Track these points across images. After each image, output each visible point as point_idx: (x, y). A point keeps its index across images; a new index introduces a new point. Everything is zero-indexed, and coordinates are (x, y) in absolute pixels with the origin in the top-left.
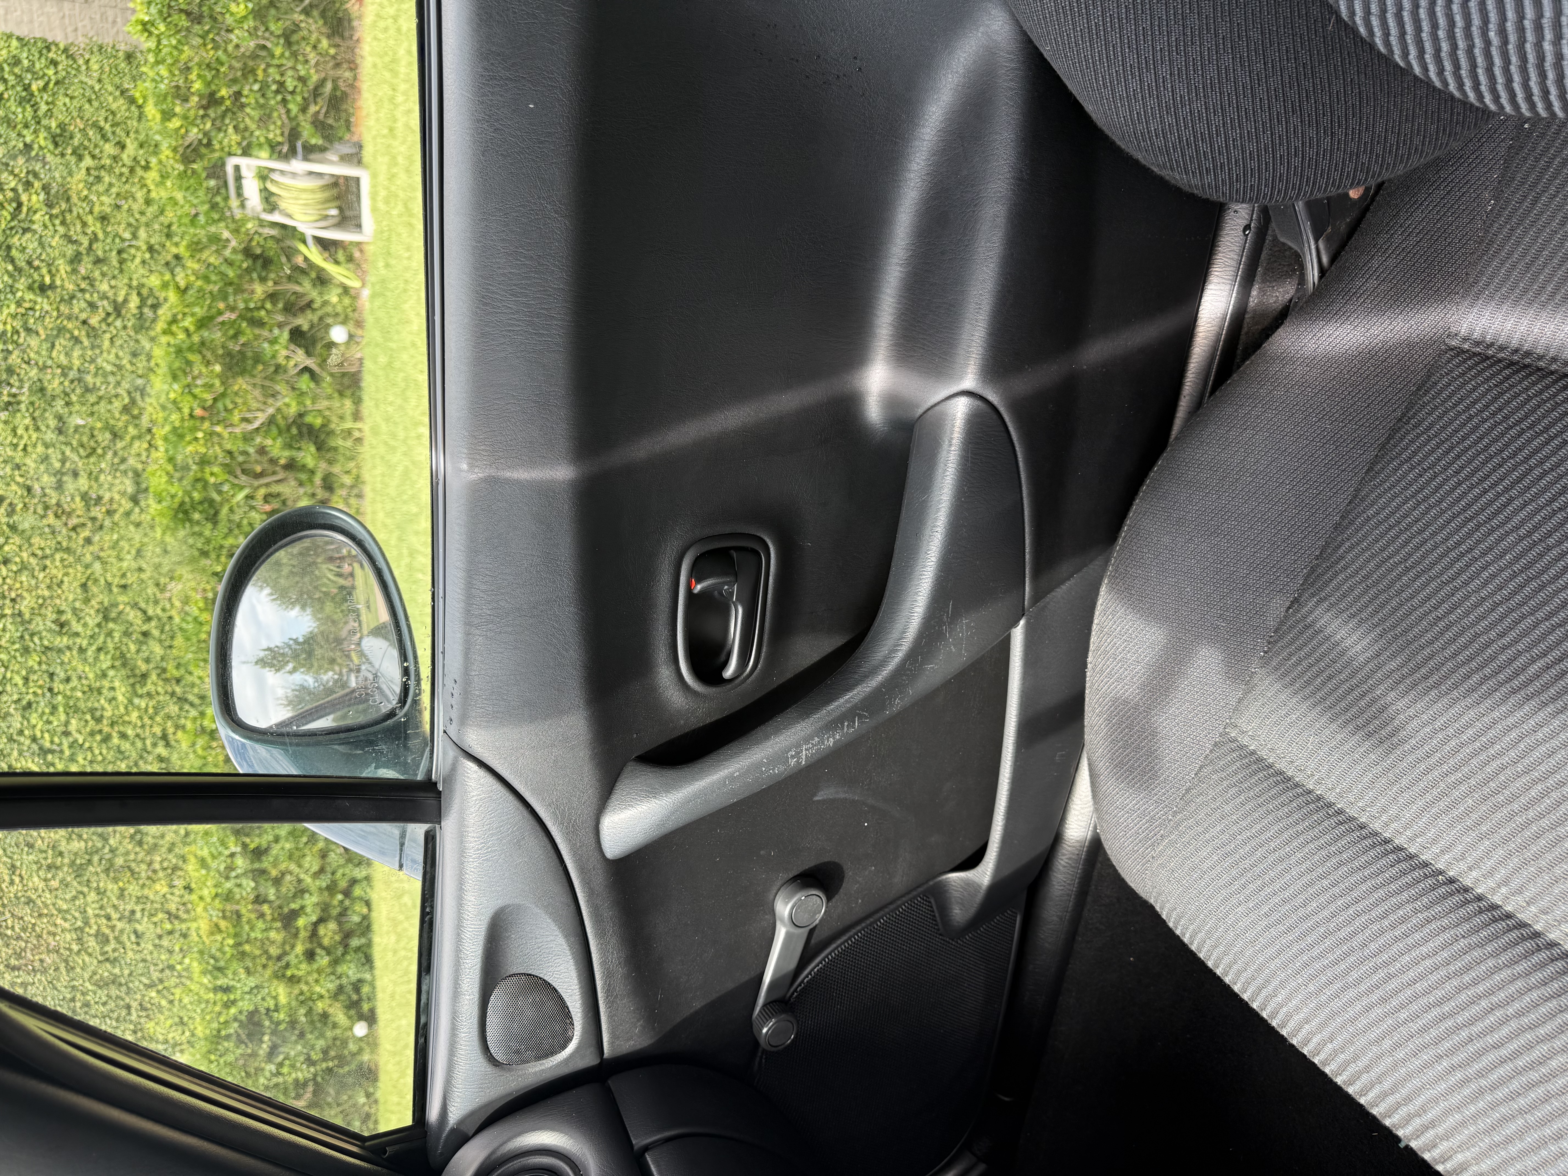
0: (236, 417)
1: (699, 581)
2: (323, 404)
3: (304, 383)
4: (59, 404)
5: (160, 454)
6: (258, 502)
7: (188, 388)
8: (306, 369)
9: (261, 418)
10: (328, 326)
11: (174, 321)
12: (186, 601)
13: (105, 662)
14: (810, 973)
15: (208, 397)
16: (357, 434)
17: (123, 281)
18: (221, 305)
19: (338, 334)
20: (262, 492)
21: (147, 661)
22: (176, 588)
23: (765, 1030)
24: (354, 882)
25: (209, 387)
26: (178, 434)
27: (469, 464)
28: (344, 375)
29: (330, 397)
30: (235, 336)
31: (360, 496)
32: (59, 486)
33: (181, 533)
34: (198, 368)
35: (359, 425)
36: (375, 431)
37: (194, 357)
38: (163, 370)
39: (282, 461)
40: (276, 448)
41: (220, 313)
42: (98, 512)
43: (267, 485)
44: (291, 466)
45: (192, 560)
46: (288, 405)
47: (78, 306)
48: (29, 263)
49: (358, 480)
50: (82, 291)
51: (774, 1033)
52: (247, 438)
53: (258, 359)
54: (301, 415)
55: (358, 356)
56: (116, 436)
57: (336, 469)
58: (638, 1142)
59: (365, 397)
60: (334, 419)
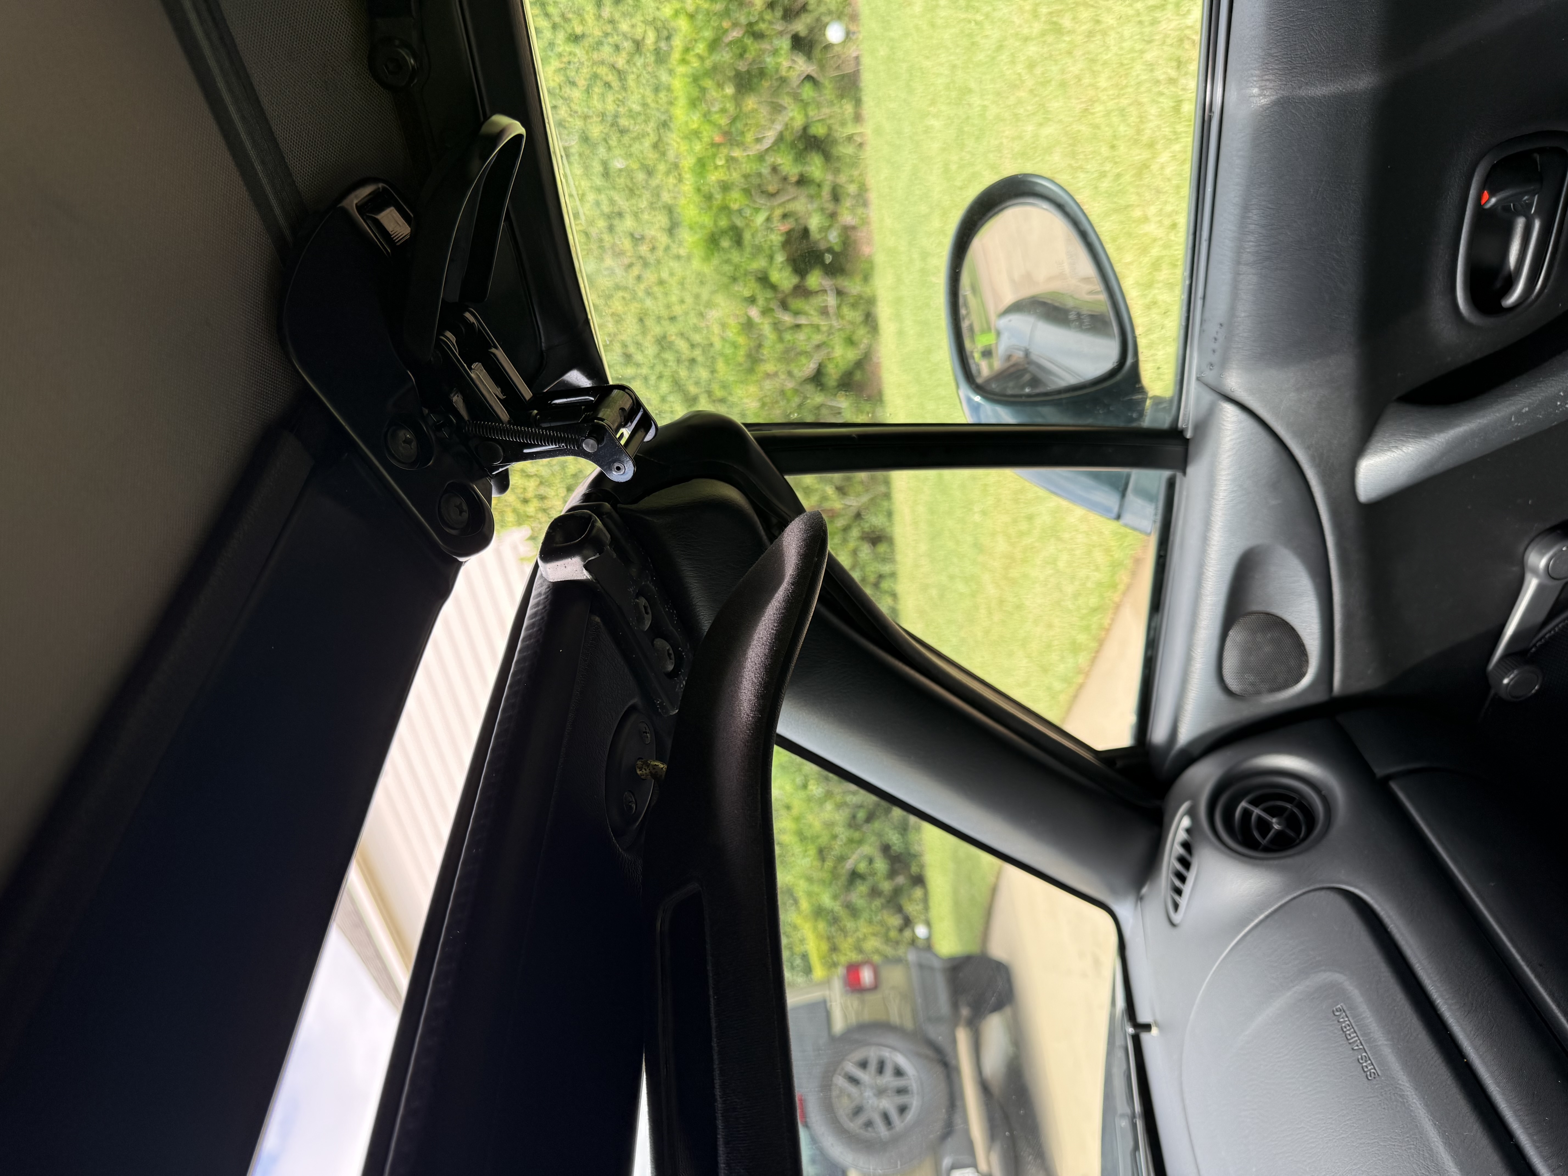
0: (749, 137)
1: (1492, 194)
2: (826, 111)
3: (808, 92)
4: (602, 151)
5: (688, 186)
6: (776, 223)
7: (706, 115)
8: (809, 78)
9: (771, 136)
10: (825, 26)
11: (687, 50)
12: (724, 326)
13: (665, 387)
14: (1553, 629)
15: (723, 121)
16: (858, 139)
17: (638, 18)
18: (726, 24)
19: (834, 33)
20: (778, 212)
21: (697, 383)
22: (714, 314)
23: (1506, 681)
24: (881, 577)
25: (723, 111)
26: (702, 165)
27: (1260, 87)
28: (843, 77)
29: (831, 103)
30: (741, 56)
31: (865, 204)
32: (611, 229)
33: (715, 261)
34: (713, 93)
35: (859, 130)
36: (878, 131)
37: (708, 83)
38: (682, 102)
39: (794, 179)
40: (786, 163)
41: (726, 31)
42: (644, 249)
43: (782, 204)
44: (802, 181)
45: (726, 287)
46: (792, 119)
47: (607, 50)
48: (563, 16)
49: (863, 189)
50: (607, 35)
51: (1515, 685)
52: (761, 157)
53: (762, 73)
54: (805, 129)
55: (854, 55)
56: (650, 172)
57: (842, 179)
58: (1380, 771)
59: (865, 99)
60: (836, 127)
